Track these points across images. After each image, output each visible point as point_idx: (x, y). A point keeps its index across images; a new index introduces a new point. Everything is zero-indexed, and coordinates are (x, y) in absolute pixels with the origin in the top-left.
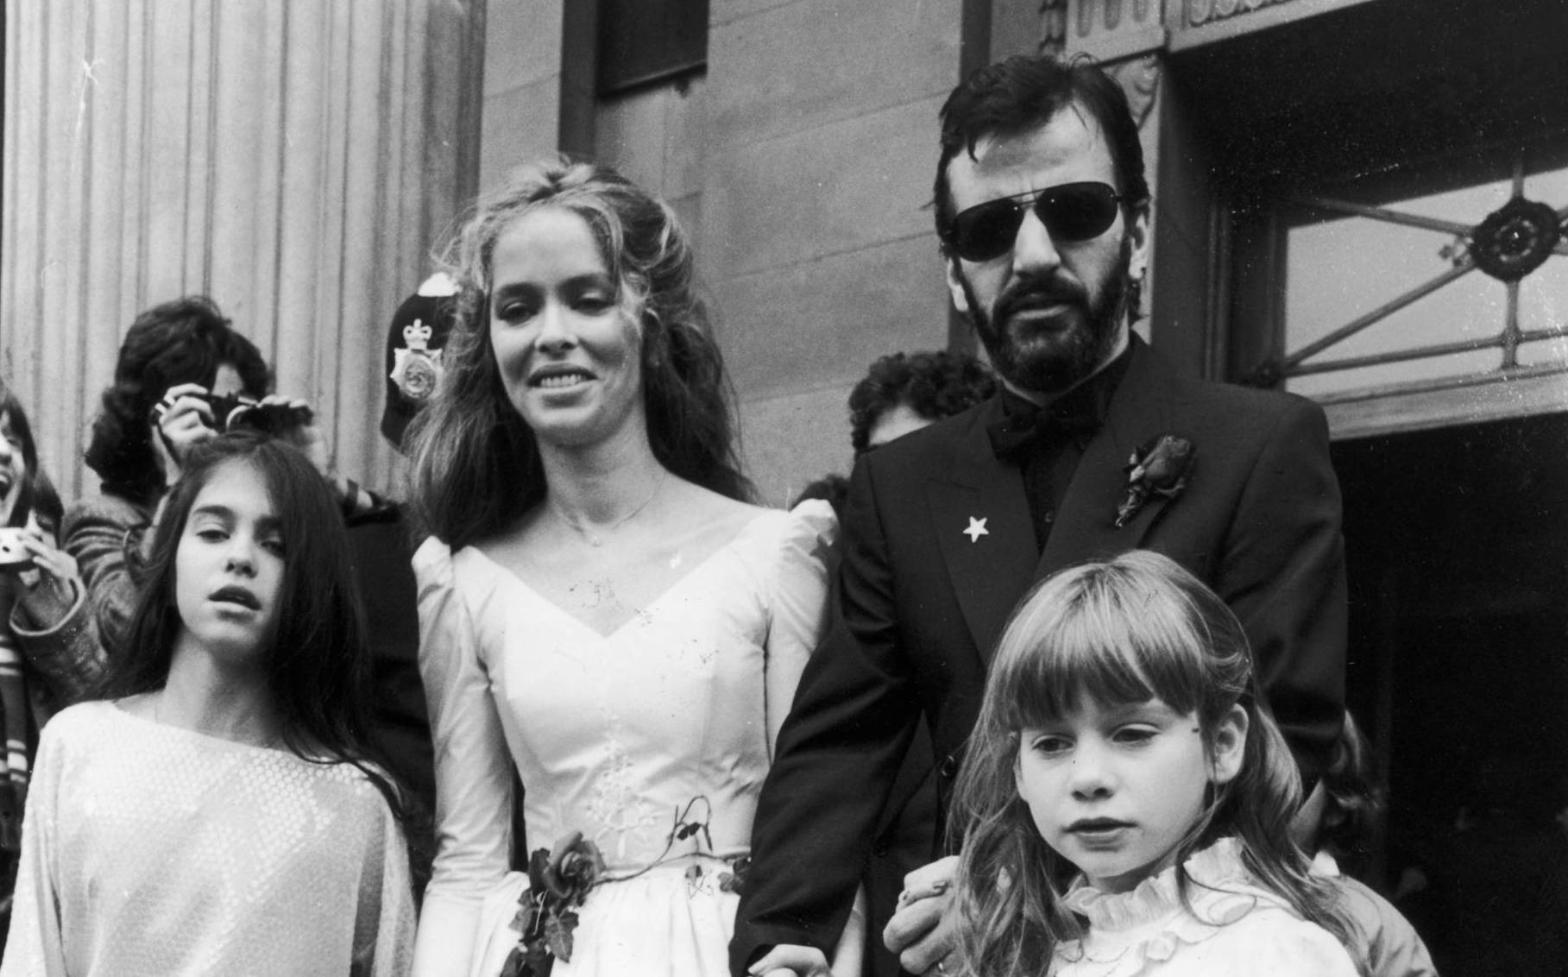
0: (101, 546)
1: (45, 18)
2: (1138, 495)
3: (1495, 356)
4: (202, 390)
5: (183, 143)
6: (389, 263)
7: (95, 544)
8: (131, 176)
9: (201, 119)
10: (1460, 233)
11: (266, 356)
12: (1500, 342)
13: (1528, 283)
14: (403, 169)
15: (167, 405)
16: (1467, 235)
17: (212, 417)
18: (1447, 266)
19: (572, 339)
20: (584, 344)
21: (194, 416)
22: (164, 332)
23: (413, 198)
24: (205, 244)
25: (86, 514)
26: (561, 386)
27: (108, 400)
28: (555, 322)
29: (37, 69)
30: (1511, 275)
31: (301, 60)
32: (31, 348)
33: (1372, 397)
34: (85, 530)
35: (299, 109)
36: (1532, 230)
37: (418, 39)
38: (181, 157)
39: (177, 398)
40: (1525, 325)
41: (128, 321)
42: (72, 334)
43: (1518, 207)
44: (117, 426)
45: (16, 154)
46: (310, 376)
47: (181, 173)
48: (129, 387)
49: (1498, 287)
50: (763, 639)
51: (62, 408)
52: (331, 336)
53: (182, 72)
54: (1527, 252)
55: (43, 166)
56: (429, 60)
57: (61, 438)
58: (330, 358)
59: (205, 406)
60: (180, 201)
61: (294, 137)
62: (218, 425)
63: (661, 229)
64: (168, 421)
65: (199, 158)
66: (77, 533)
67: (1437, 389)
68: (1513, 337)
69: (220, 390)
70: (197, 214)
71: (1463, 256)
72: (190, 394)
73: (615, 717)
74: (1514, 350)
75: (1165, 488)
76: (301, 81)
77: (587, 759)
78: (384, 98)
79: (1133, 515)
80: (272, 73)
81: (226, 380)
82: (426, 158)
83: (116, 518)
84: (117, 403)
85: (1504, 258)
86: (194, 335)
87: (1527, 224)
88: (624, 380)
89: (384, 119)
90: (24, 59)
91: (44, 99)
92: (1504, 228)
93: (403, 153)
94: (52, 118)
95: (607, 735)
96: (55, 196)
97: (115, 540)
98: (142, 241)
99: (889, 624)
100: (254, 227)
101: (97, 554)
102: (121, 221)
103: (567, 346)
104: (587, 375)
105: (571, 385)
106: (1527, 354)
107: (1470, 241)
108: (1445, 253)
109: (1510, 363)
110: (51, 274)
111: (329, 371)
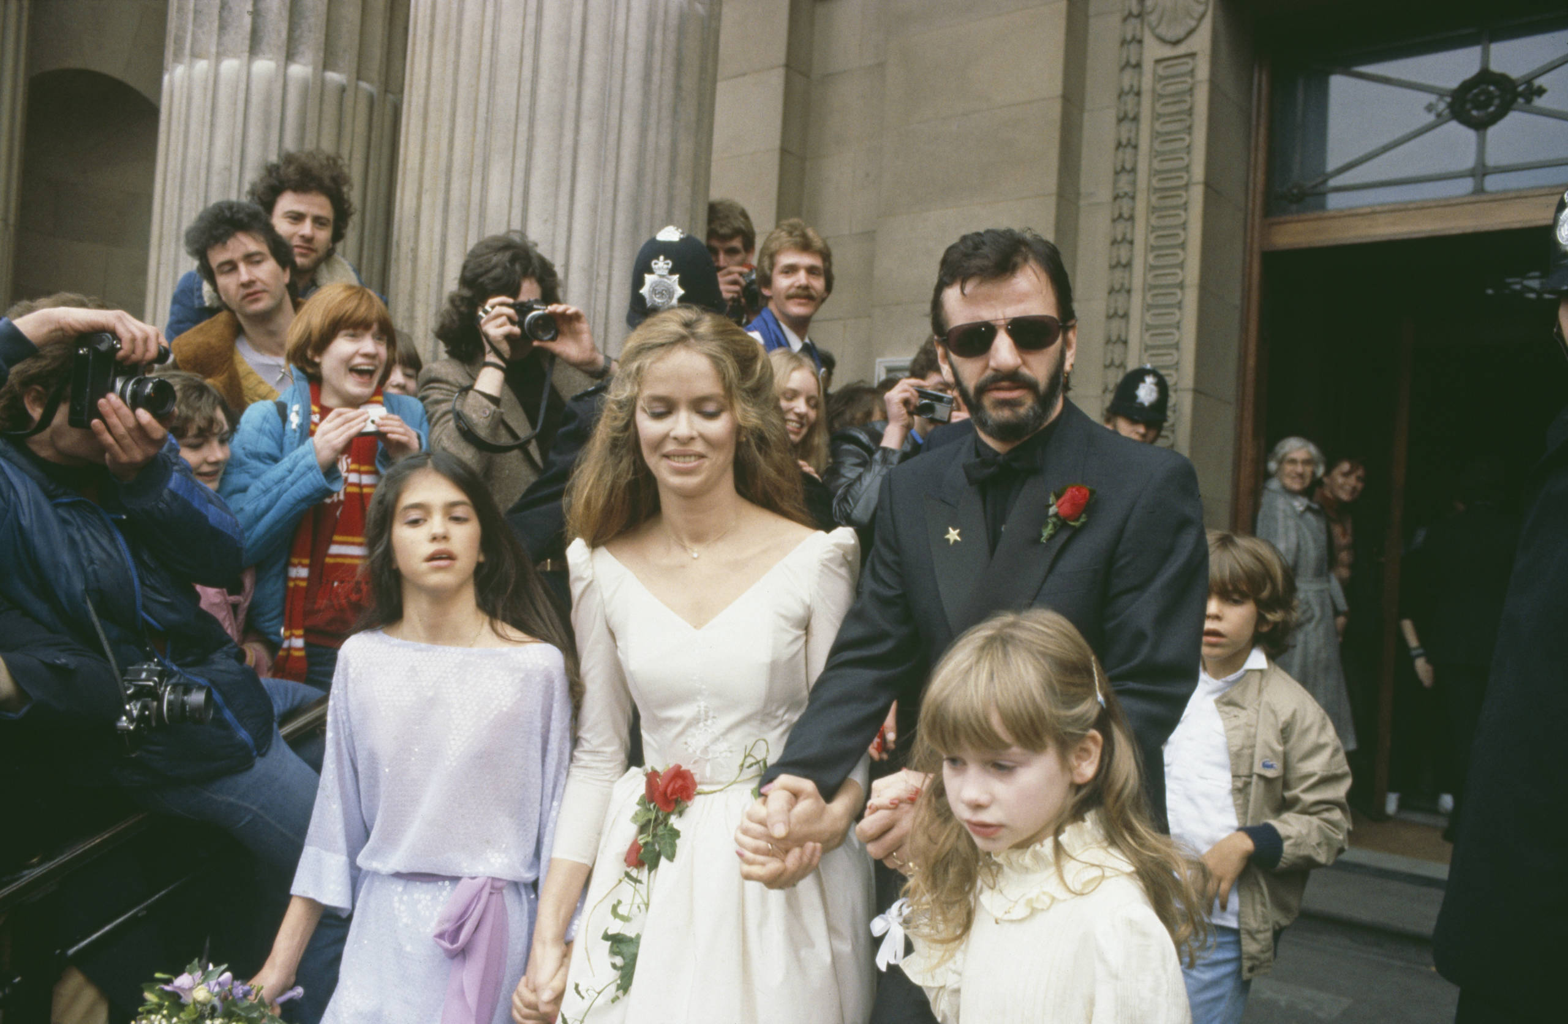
0: (440, 397)
1: (431, 36)
2: (1054, 524)
3: (1468, 184)
4: (510, 301)
5: (513, 118)
6: (648, 186)
7: (436, 395)
8: (480, 138)
9: (525, 101)
10: (1441, 93)
11: (559, 270)
12: (1472, 173)
13: (1492, 131)
14: (658, 123)
15: (486, 312)
16: (1447, 95)
17: (516, 318)
18: (1431, 118)
19: (695, 434)
20: (702, 436)
21: (504, 319)
22: (489, 260)
23: (665, 141)
24: (525, 182)
25: (433, 375)
26: (684, 463)
27: (452, 300)
28: (683, 423)
29: (425, 66)
30: (1480, 126)
31: (593, 59)
32: (411, 244)
33: (1373, 213)
34: (432, 385)
35: (590, 93)
36: (1497, 93)
37: (672, 37)
38: (512, 126)
39: (493, 307)
40: (1491, 161)
41: (472, 243)
42: (437, 237)
43: (1485, 76)
44: (455, 317)
45: (409, 118)
46: (591, 266)
47: (511, 136)
48: (466, 293)
49: (1470, 134)
50: (804, 625)
51: (429, 286)
52: (606, 238)
53: (515, 72)
54: (1492, 109)
55: (425, 128)
56: (679, 50)
57: (428, 305)
58: (606, 252)
59: (511, 311)
60: (510, 153)
61: (587, 106)
62: (520, 324)
63: (756, 363)
64: (486, 323)
65: (523, 127)
66: (427, 387)
67: (1423, 208)
68: (1480, 171)
69: (523, 298)
70: (520, 163)
71: (1443, 111)
72: (502, 304)
73: (704, 687)
74: (1482, 181)
75: (1073, 521)
76: (592, 73)
77: (685, 712)
78: (647, 78)
79: (1052, 537)
80: (573, 72)
81: (529, 291)
82: (675, 112)
83: (451, 379)
84: (458, 303)
85: (1474, 113)
86: (508, 265)
87: (1492, 88)
88: (723, 459)
89: (646, 94)
90: (417, 60)
91: (428, 88)
92: (1475, 91)
93: (659, 110)
94: (432, 100)
95: (699, 698)
96: (431, 150)
97: (450, 393)
98: (484, 180)
99: (899, 592)
100: (558, 170)
101: (437, 402)
102: (472, 166)
103: (692, 439)
104: (701, 456)
105: (692, 463)
106: (1492, 183)
107: (1448, 99)
108: (1429, 108)
109: (1479, 190)
110: (426, 199)
111: (605, 262)
